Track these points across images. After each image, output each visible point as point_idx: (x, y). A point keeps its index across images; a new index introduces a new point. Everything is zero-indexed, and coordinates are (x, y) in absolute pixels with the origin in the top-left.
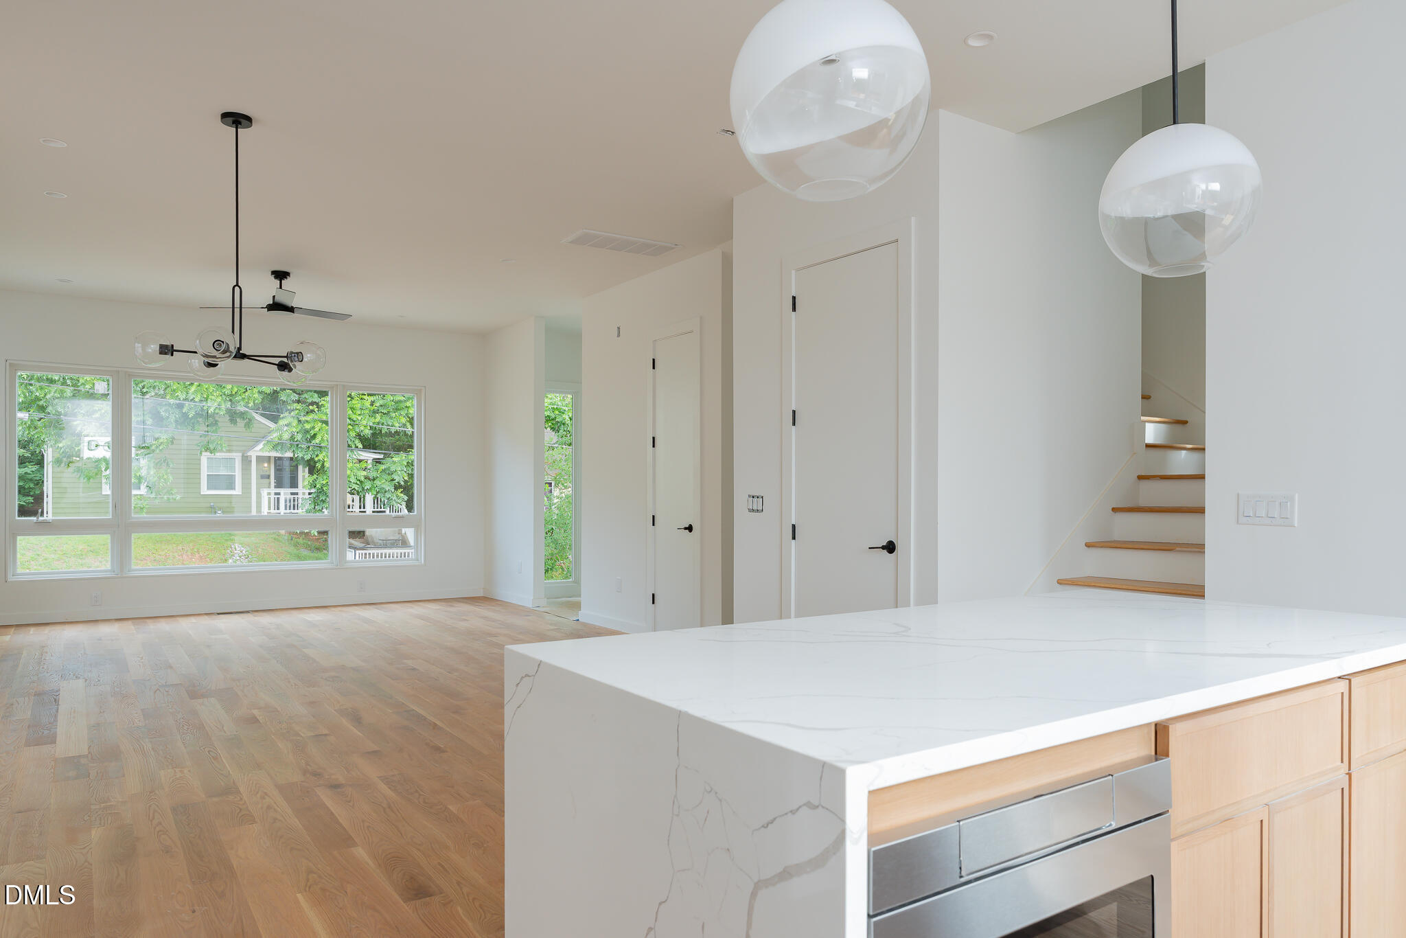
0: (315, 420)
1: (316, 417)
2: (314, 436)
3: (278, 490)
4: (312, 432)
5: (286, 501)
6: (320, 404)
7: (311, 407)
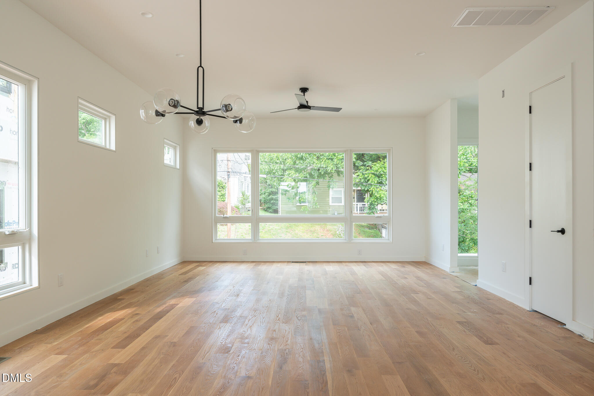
0: (369, 173)
1: (370, 172)
2: (369, 180)
3: (357, 203)
4: (368, 178)
5: (360, 208)
6: (371, 166)
7: (367, 168)
